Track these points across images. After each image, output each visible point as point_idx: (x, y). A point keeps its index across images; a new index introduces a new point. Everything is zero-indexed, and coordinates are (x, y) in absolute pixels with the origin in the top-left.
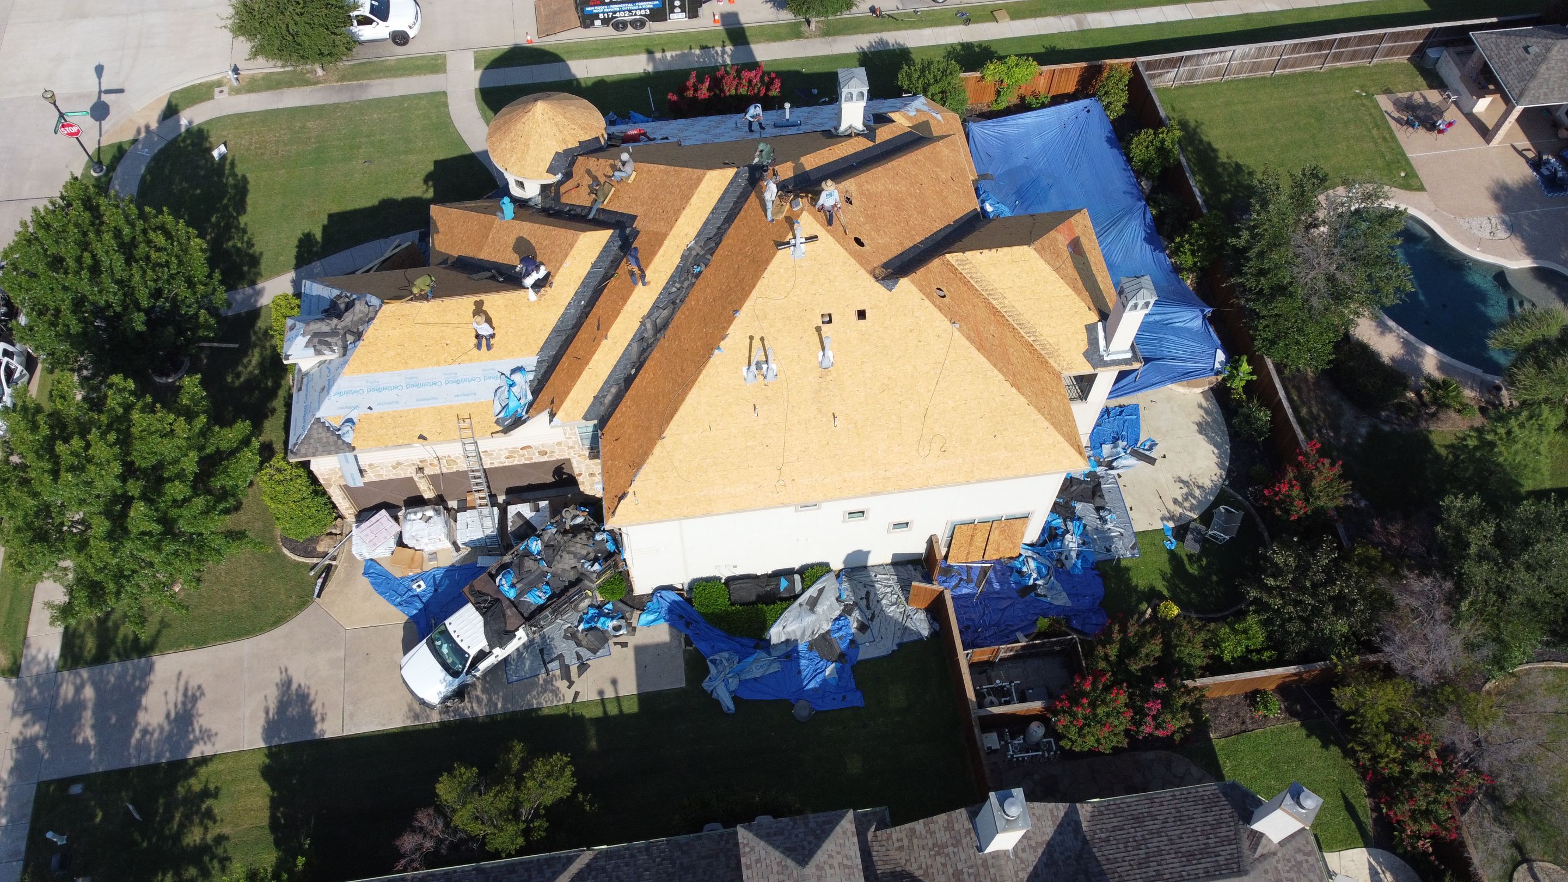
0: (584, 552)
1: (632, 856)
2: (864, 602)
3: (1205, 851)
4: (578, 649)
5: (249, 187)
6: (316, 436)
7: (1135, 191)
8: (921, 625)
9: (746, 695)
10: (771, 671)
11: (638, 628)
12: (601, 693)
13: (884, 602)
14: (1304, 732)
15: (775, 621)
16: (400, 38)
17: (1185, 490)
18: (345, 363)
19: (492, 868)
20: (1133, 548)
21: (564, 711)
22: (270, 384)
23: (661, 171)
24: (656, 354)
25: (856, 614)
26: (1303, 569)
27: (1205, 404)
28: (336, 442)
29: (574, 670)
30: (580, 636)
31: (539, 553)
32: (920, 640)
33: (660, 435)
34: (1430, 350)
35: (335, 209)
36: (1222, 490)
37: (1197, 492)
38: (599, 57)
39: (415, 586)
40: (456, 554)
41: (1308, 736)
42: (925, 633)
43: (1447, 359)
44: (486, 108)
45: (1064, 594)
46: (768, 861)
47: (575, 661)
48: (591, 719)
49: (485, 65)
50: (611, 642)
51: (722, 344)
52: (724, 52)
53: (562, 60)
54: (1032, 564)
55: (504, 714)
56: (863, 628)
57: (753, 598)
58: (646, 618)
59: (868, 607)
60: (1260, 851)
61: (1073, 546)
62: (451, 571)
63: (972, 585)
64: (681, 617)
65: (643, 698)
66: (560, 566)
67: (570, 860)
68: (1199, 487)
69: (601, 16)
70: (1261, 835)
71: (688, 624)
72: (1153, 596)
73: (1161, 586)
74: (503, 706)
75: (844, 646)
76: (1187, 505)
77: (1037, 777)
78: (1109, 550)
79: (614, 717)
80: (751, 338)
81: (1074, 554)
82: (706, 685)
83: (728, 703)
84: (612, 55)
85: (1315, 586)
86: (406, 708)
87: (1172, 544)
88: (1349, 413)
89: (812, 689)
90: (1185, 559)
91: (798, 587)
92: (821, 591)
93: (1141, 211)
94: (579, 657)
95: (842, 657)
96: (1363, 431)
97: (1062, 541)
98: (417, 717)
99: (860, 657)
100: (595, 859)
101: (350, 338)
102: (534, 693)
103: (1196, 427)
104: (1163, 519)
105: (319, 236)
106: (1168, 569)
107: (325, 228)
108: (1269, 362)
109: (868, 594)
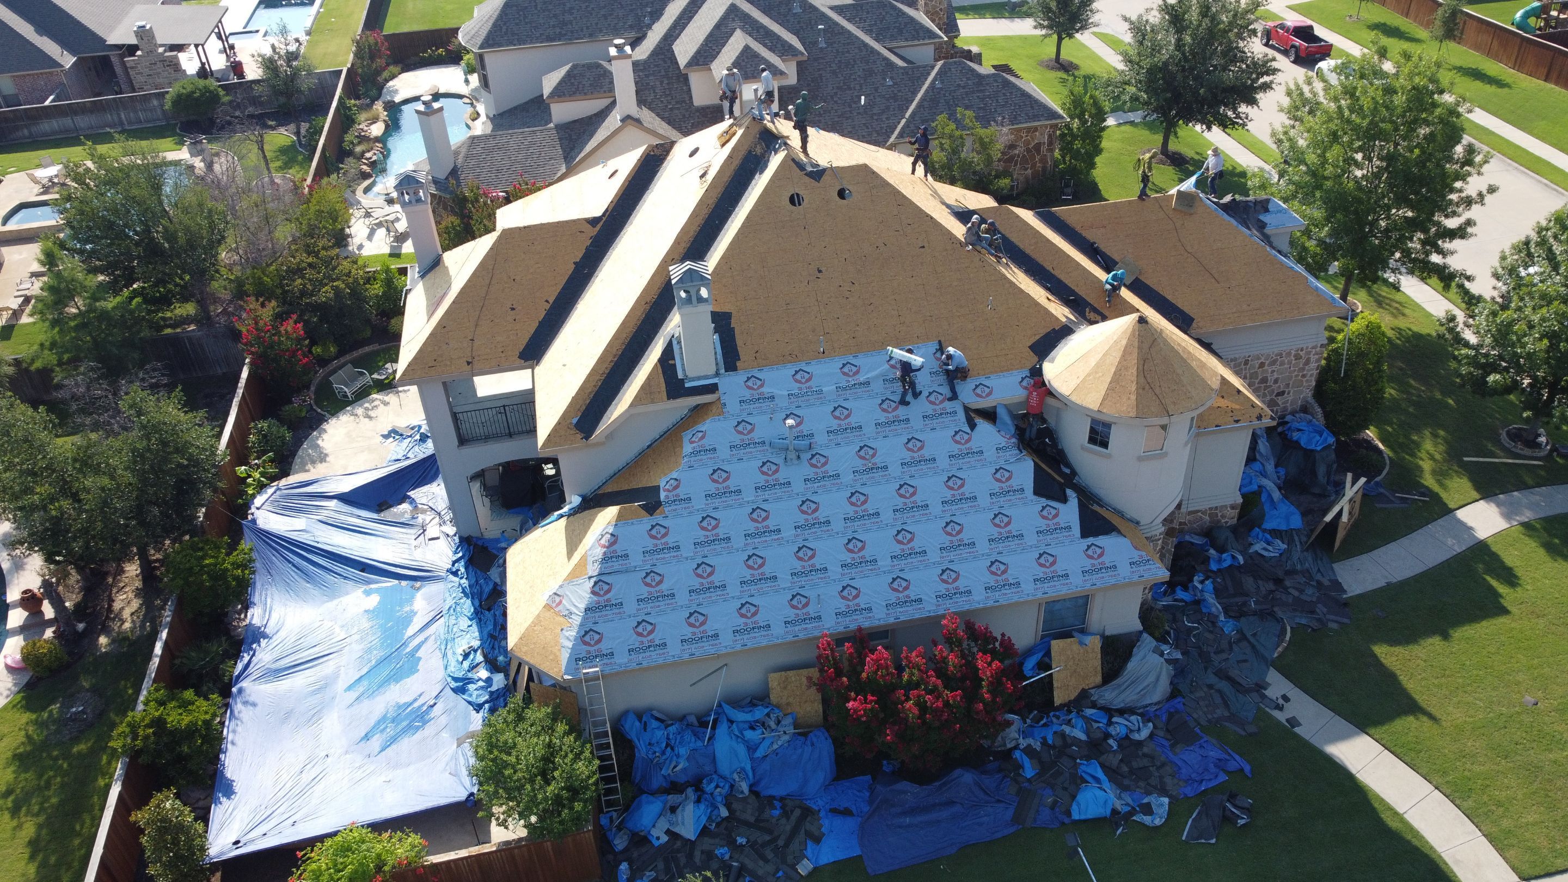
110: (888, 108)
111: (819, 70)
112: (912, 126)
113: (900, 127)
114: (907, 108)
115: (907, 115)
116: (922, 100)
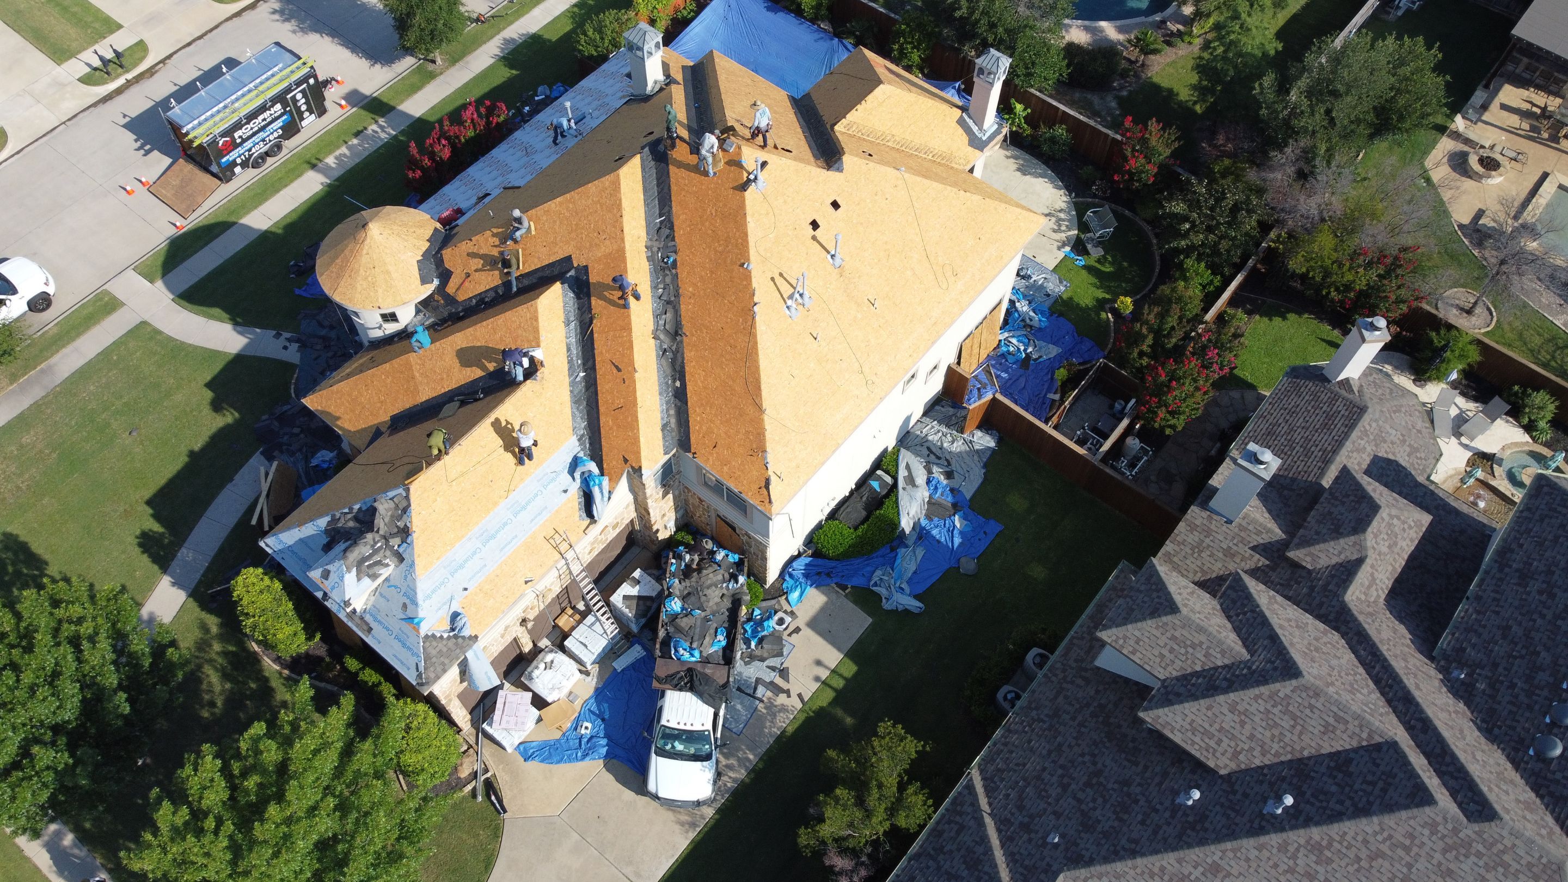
0: (720, 577)
1: (1005, 744)
2: (932, 457)
3: (1329, 417)
4: (766, 663)
5: (22, 539)
6: (434, 652)
7: (822, 35)
8: (984, 441)
9: (920, 589)
10: (919, 558)
11: (794, 609)
12: (817, 679)
13: (945, 445)
14: (1266, 319)
15: (898, 514)
16: (40, 303)
17: (1054, 219)
18: (412, 565)
19: (921, 847)
20: (1061, 282)
21: (802, 717)
22: (253, 685)
23: (561, 204)
24: (689, 354)
25: (935, 469)
26: (1194, 204)
27: (1008, 153)
28: (456, 644)
29: (779, 681)
30: (758, 652)
31: (683, 608)
32: (993, 451)
33: (760, 409)
34: (1103, 24)
35: (148, 493)
36: (1076, 204)
37: (1062, 215)
38: (266, 199)
39: (583, 731)
40: (590, 678)
41: (1271, 320)
42: (992, 444)
43: (1119, 23)
44: (204, 309)
45: (1051, 346)
46: (1147, 634)
47: (773, 674)
48: (830, 704)
49: (159, 273)
50: (785, 637)
51: (756, 299)
52: (381, 127)
53: (234, 224)
54: (1014, 341)
55: (761, 759)
56: (949, 475)
57: (864, 513)
58: (794, 596)
59: (939, 458)
60: (1355, 389)
61: (1025, 309)
62: (599, 694)
63: (989, 387)
64: (819, 574)
65: (852, 654)
66: (711, 604)
67: (970, 787)
68: (1061, 211)
69: (239, 161)
70: (1347, 380)
71: (828, 575)
72: (1101, 304)
73: (1101, 294)
74: (755, 755)
75: (950, 499)
76: (1063, 228)
77: (1153, 478)
78: (1048, 295)
79: (845, 687)
80: (773, 279)
81: (1032, 314)
82: (886, 606)
83: (914, 605)
84: (278, 191)
85: (1212, 209)
86: (677, 828)
87: (1081, 261)
88: (1095, 100)
89: (961, 545)
90: (1097, 265)
91: (889, 479)
92: (908, 467)
93: (841, 47)
94: (773, 669)
95: (956, 507)
96: (1113, 104)
97: (1017, 310)
98: (693, 825)
99: (968, 496)
100: (982, 771)
101: (395, 542)
102: (768, 724)
103: (1019, 174)
104: (1059, 248)
105: (157, 527)
106: (1094, 280)
107: (157, 517)
108: (1032, 91)
109: (928, 448)
110: (1021, 808)
111: (1146, 767)
112: (970, 810)
113: (983, 802)
114: (999, 830)
115: (989, 821)
116: (989, 850)
